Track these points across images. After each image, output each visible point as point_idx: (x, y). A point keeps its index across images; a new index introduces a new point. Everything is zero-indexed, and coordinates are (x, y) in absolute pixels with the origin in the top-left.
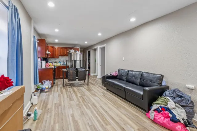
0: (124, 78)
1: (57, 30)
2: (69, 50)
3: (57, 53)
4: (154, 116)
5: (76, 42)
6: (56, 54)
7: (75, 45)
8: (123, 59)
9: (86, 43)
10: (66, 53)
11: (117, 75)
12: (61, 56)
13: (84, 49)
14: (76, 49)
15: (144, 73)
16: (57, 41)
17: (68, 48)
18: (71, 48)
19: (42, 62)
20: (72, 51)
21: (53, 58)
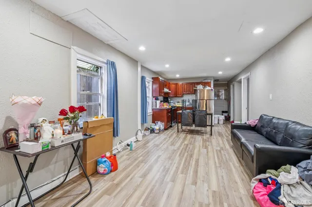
0: (264, 131)
1: (167, 66)
2: (196, 86)
3: (180, 90)
4: (253, 187)
5: (205, 75)
6: (180, 92)
7: (206, 78)
8: (271, 97)
9: (220, 73)
10: (191, 91)
11: (255, 124)
12: (187, 94)
13: (228, 81)
14: (206, 84)
15: (290, 123)
16: (178, 76)
17: (194, 83)
18: (198, 84)
19: (156, 102)
20: (200, 87)
21: (176, 97)
